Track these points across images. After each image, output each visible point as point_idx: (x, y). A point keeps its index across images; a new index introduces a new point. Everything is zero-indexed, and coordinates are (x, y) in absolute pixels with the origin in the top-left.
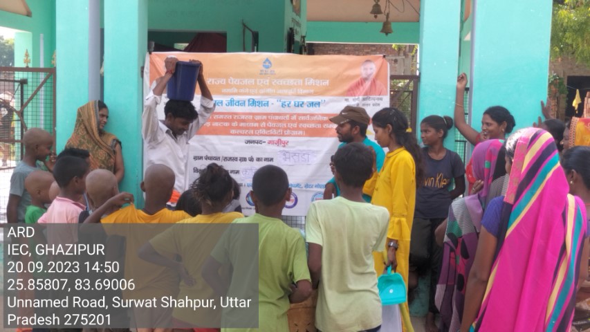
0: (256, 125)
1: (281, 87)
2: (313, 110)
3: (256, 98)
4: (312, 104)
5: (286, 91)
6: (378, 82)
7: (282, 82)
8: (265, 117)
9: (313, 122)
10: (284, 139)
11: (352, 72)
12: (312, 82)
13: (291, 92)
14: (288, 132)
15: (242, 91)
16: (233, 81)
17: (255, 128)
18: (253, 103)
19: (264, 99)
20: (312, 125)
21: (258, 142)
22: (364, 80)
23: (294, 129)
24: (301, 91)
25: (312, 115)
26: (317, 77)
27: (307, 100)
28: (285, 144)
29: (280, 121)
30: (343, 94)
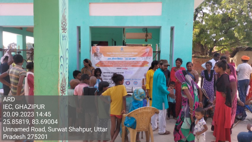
0: (119, 64)
1: (126, 55)
2: (134, 60)
3: (119, 57)
4: (133, 59)
5: (127, 56)
6: (150, 53)
7: (126, 53)
8: (121, 62)
9: (134, 63)
10: (126, 68)
11: (143, 51)
12: (133, 53)
13: (128, 56)
14: (127, 66)
15: (116, 56)
16: (114, 53)
17: (119, 65)
18: (119, 59)
19: (121, 58)
20: (133, 64)
21: (120, 68)
22: (147, 52)
23: (129, 65)
24: (131, 56)
25: (133, 61)
26: (134, 52)
27: (132, 58)
28: (127, 69)
29: (125, 63)
30: (141, 56)
